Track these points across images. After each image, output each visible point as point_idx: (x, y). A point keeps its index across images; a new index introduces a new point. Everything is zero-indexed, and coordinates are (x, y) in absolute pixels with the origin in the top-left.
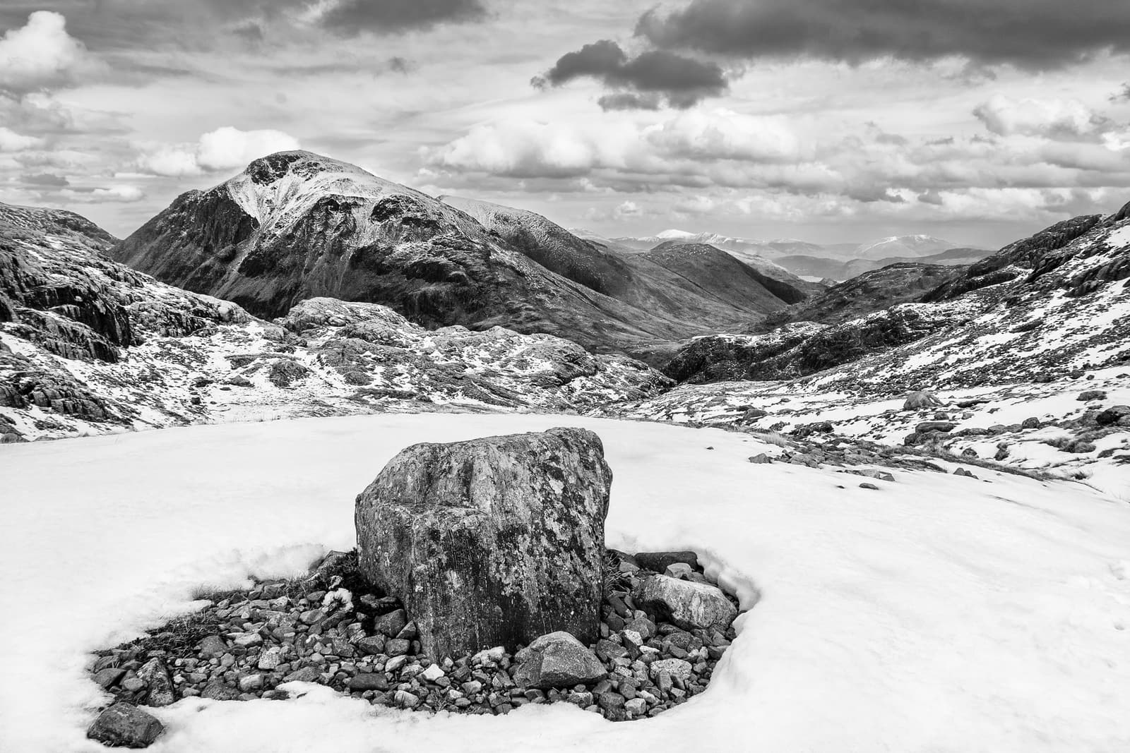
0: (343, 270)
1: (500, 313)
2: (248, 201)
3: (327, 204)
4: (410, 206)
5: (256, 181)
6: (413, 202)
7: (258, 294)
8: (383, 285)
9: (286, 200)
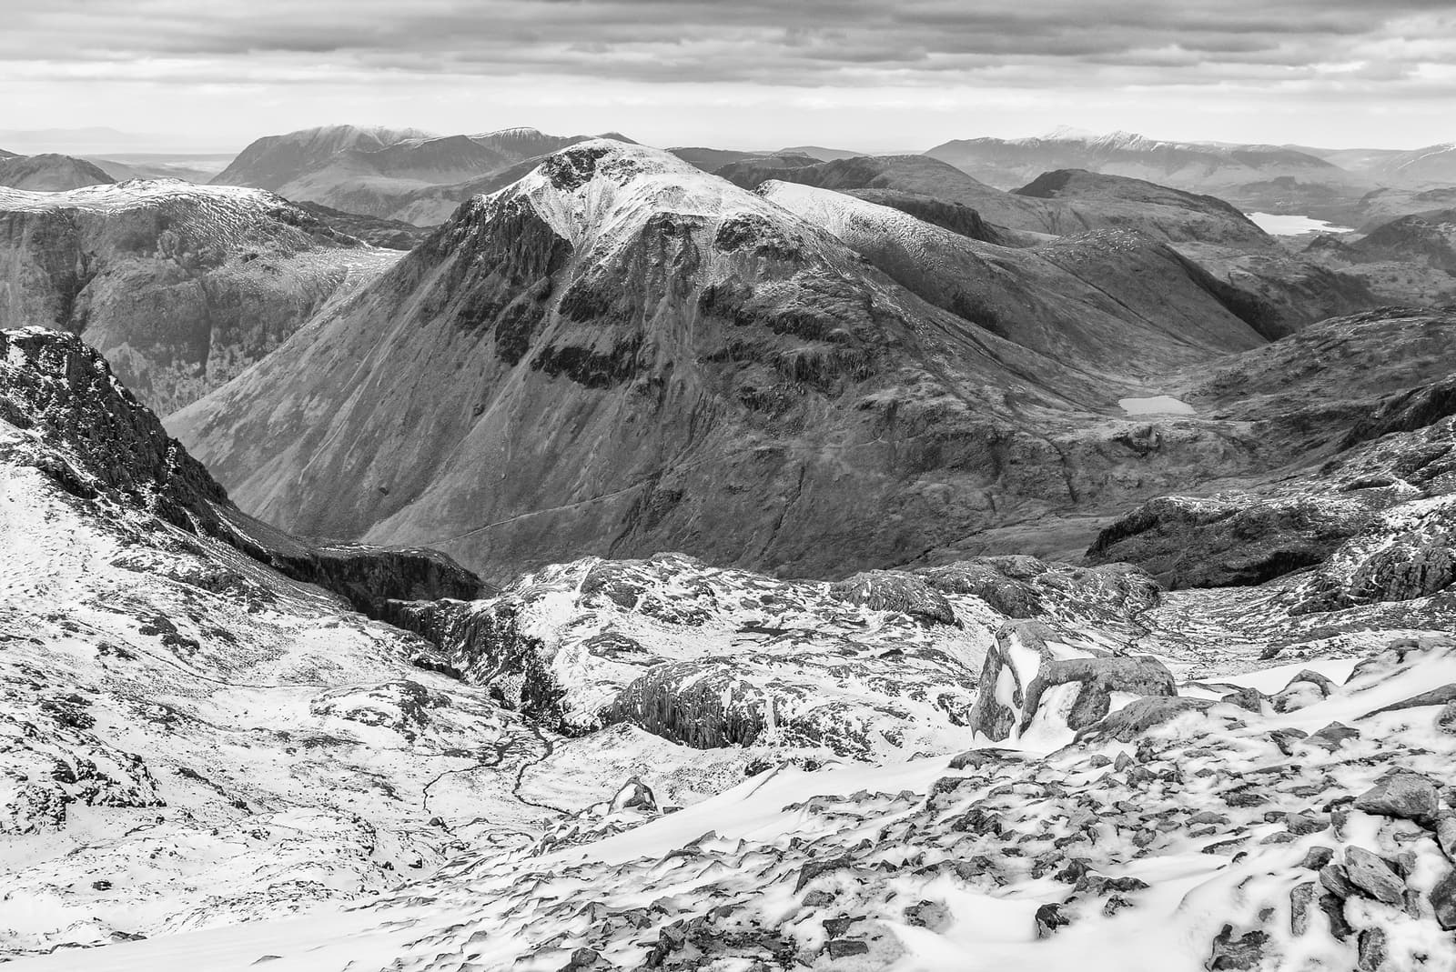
0: (691, 317)
1: (895, 383)
2: (553, 215)
3: (661, 226)
4: (763, 228)
5: (558, 186)
6: (765, 223)
7: (593, 346)
8: (746, 341)
9: (600, 215)
